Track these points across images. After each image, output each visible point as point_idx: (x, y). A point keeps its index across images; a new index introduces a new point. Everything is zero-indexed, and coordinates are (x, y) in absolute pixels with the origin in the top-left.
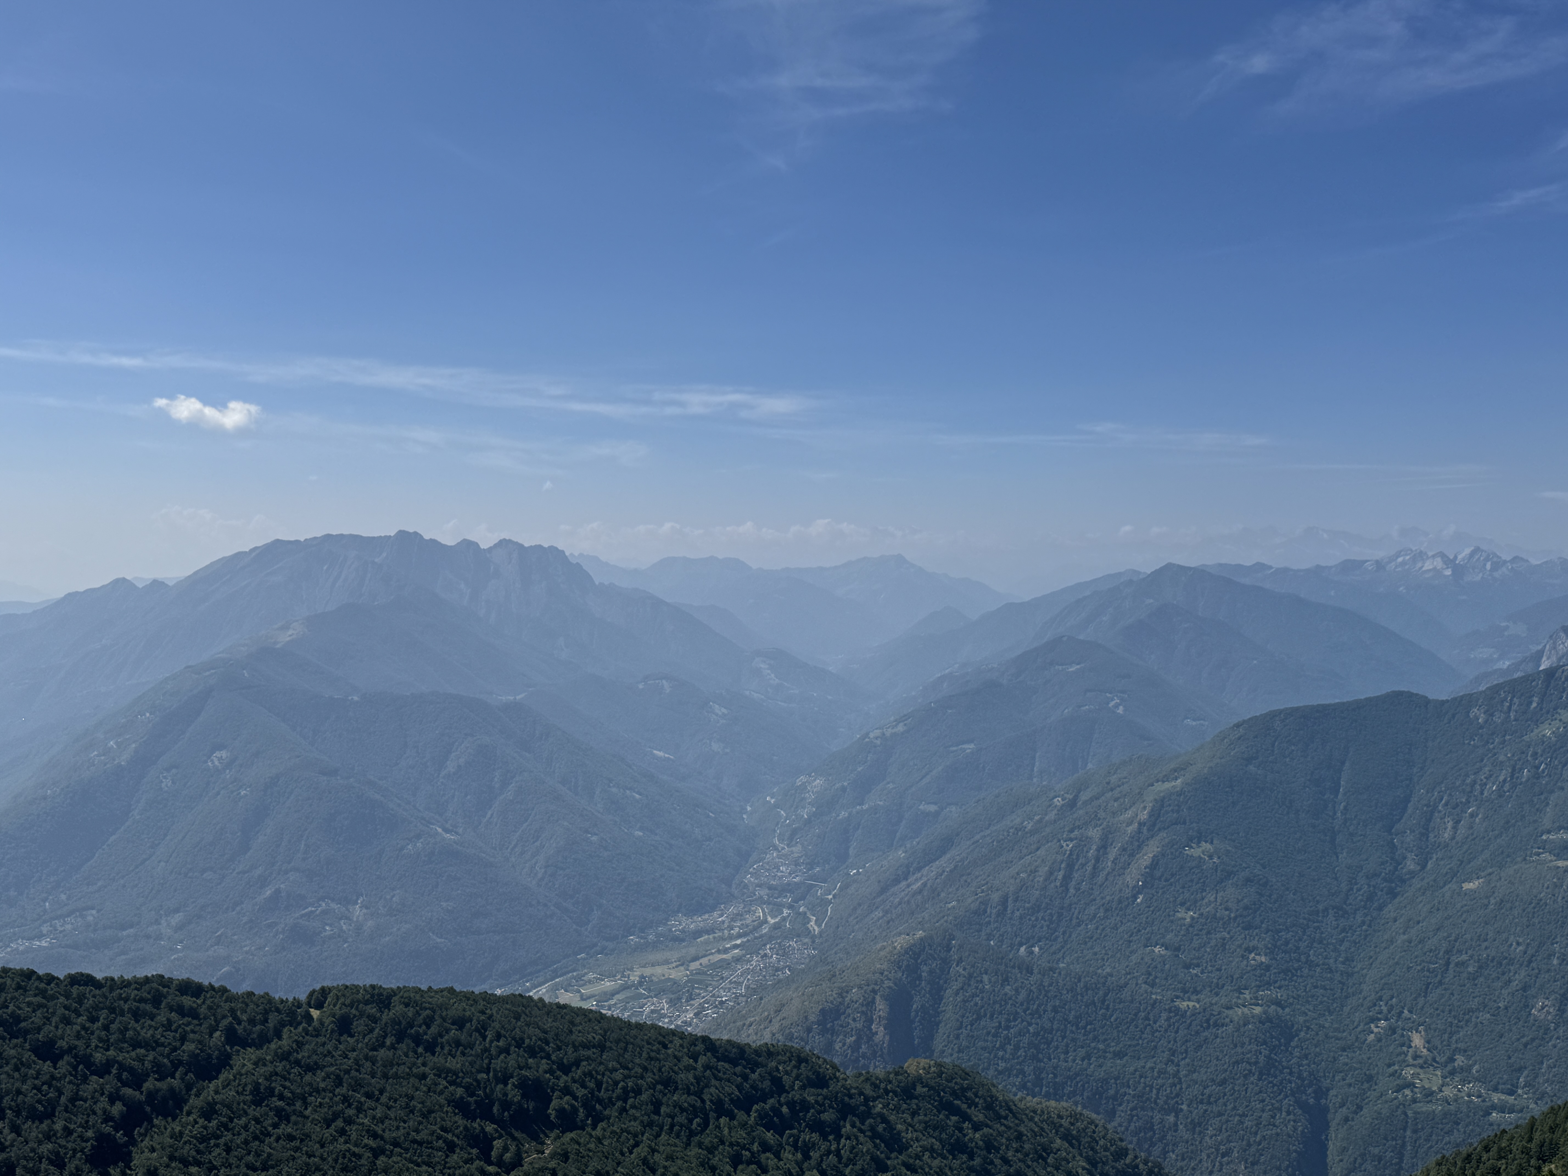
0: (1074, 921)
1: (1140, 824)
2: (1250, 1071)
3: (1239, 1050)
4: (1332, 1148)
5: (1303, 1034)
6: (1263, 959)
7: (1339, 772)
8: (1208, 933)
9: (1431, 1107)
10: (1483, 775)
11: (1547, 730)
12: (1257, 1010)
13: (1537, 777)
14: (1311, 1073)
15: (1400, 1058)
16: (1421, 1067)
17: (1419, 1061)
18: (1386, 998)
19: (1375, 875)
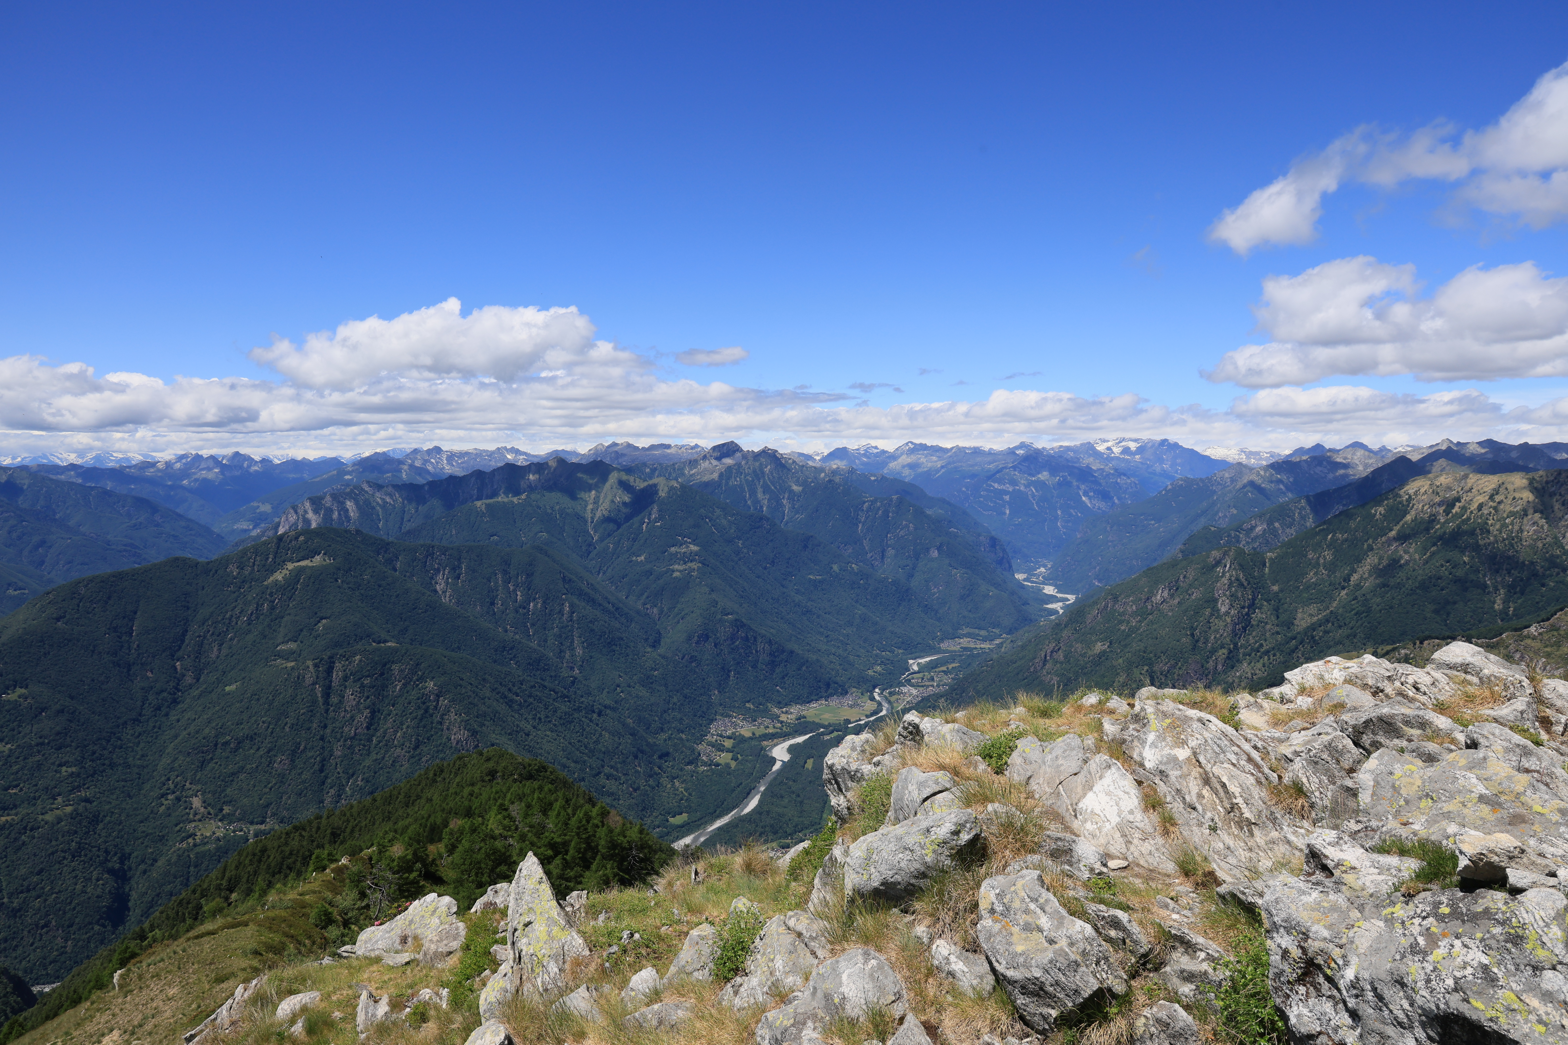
2: (64, 858)
4: (134, 895)
5: (108, 818)
6: (74, 769)
7: (132, 620)
8: (25, 759)
9: (207, 847)
10: (237, 611)
11: (279, 576)
12: (69, 809)
13: (273, 608)
14: (116, 846)
15: (184, 818)
16: (200, 820)
17: (198, 817)
18: (172, 777)
19: (162, 691)
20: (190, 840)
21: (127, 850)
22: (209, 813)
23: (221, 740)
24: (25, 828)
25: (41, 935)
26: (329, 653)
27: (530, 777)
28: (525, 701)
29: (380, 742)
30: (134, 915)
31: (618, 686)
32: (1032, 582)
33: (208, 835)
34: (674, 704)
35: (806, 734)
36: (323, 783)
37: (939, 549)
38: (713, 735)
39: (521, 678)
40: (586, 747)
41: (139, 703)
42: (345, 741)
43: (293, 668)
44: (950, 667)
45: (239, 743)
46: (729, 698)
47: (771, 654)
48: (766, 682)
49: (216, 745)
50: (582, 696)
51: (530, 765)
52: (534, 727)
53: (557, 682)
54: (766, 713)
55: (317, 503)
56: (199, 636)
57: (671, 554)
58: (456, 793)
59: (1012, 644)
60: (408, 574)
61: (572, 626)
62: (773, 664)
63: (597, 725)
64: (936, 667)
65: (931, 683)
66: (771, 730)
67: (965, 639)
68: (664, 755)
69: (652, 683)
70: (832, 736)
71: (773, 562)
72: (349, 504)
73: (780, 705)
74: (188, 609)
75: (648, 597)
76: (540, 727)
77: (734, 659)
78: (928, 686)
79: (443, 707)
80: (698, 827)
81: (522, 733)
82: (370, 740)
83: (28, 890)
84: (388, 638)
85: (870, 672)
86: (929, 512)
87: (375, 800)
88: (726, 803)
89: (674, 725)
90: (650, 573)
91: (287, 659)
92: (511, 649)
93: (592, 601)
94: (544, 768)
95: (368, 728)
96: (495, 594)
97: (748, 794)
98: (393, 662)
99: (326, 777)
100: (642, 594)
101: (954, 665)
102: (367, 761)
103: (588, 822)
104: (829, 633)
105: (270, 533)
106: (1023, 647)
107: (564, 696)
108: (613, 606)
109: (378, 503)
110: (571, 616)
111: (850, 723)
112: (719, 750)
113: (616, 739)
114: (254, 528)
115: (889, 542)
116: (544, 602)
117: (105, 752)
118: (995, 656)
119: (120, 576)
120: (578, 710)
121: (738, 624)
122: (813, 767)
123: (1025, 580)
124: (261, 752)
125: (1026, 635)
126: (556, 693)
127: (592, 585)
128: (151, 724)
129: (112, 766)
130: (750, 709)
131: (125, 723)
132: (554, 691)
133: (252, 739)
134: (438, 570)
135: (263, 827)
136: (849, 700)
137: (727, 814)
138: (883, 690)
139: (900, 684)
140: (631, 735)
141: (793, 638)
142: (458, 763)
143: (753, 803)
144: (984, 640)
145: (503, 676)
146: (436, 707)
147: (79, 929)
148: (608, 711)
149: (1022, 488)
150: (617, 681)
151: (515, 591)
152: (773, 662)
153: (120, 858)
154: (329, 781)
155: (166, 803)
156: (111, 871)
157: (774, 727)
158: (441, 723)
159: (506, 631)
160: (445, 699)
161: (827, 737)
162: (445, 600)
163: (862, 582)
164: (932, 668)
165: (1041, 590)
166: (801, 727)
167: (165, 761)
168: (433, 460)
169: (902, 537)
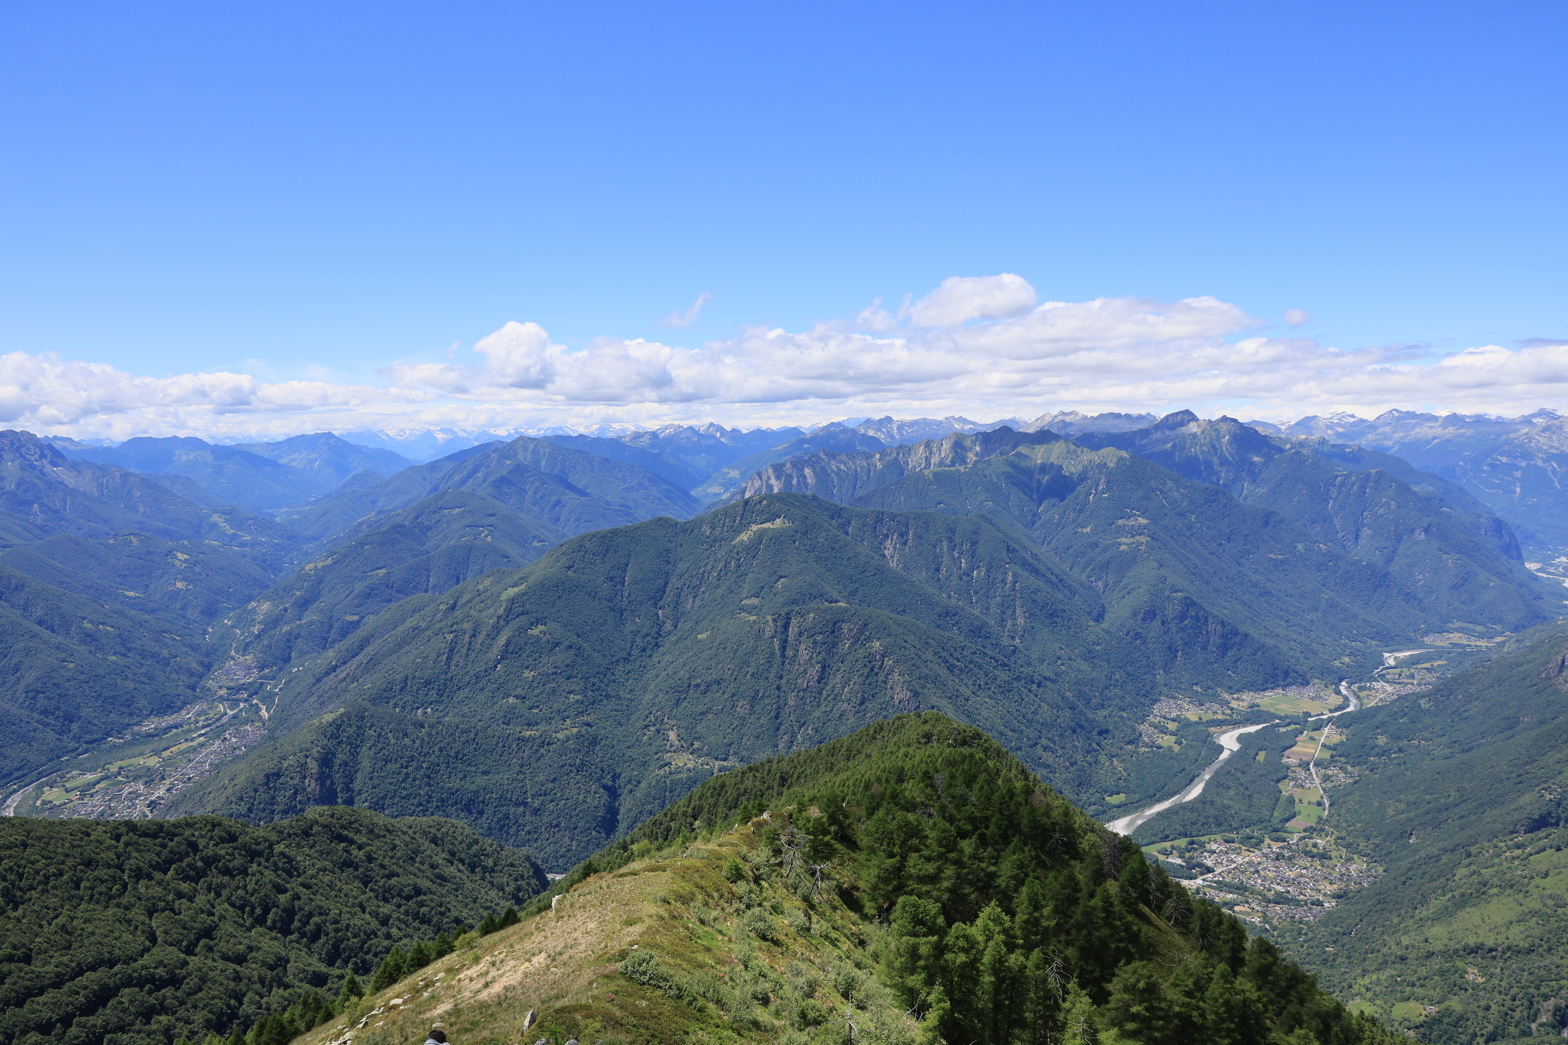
0: (455, 688)
1: (498, 617)
2: (571, 771)
3: (564, 757)
4: (622, 810)
5: (604, 741)
6: (579, 697)
7: (625, 571)
8: (544, 685)
9: (680, 776)
10: (709, 567)
11: (744, 537)
12: (575, 730)
13: (739, 566)
14: (609, 766)
15: (662, 748)
16: (675, 752)
17: (673, 748)
18: (654, 712)
19: (647, 635)
20: (667, 768)
21: (618, 771)
22: (682, 746)
23: (694, 683)
24: (543, 743)
25: (554, 833)
26: (786, 610)
27: (964, 743)
28: (966, 667)
29: (829, 695)
30: (622, 826)
31: (1059, 658)
32: (1549, 573)
33: (681, 765)
34: (1116, 680)
35: (1258, 724)
36: (778, 729)
37: (1426, 530)
38: (1156, 716)
39: (963, 644)
40: (1024, 717)
41: (629, 645)
42: (799, 692)
43: (755, 622)
44: (1435, 664)
45: (708, 686)
46: (1175, 678)
47: (1224, 636)
48: (1216, 665)
49: (689, 686)
50: (1022, 666)
51: (965, 731)
52: (974, 693)
53: (997, 650)
54: (1215, 697)
55: (778, 469)
56: (678, 589)
57: (1119, 527)
58: (892, 752)
59: (1517, 644)
60: (859, 539)
61: (1015, 596)
62: (1224, 648)
63: (1036, 696)
64: (1417, 663)
65: (1410, 681)
66: (1220, 717)
67: (1456, 634)
68: (1103, 732)
69: (1094, 658)
70: (1289, 728)
71: (1229, 538)
72: (807, 471)
73: (1230, 690)
74: (669, 563)
75: (1093, 570)
76: (979, 693)
77: (1181, 638)
78: (1406, 684)
79: (888, 667)
80: (1136, 809)
81: (962, 698)
82: (820, 693)
83: (545, 795)
84: (839, 598)
85: (1337, 663)
86: (1415, 488)
87: (820, 750)
88: (1166, 788)
89: (1115, 702)
90: (1096, 545)
91: (750, 613)
92: (954, 615)
93: (1035, 572)
94: (978, 736)
95: (819, 682)
96: (940, 560)
97: (1192, 781)
98: (843, 621)
99: (781, 724)
100: (1087, 567)
101: (1440, 663)
102: (817, 712)
103: (1011, 798)
104: (1290, 617)
105: (738, 497)
106: (1532, 649)
107: (1004, 665)
108: (1057, 577)
109: (833, 471)
110: (1014, 586)
111: (1311, 716)
112: (1162, 732)
113: (1055, 712)
114: (724, 492)
115: (1365, 521)
116: (987, 570)
117: (602, 685)
118: (1494, 657)
119: (615, 533)
120: (1018, 679)
121: (1189, 603)
122: (1265, 760)
123: (1538, 570)
124: (726, 696)
125: (1538, 634)
126: (996, 661)
127: (1036, 555)
128: (638, 663)
129: (607, 697)
130: (1197, 692)
131: (618, 661)
132: (994, 659)
133: (719, 683)
134: (886, 536)
135: (725, 763)
136: (1310, 691)
137: (1167, 799)
138: (1351, 684)
139: (1372, 679)
140: (1070, 708)
141: (1249, 621)
142: (897, 723)
143: (1196, 791)
144: (1481, 636)
145: (945, 641)
146: (881, 667)
147: (581, 832)
148: (1048, 683)
149: (1540, 463)
150: (1058, 654)
151: (959, 558)
152: (1225, 644)
153: (612, 777)
154: (783, 727)
155: (648, 733)
156: (605, 787)
157: (1224, 714)
158: (885, 683)
159: (950, 597)
160: (890, 659)
161: (1284, 730)
162: (893, 565)
163: (1330, 564)
164: (1413, 664)
165: (1560, 583)
166: (1254, 715)
167: (648, 697)
168: (884, 430)
169: (1381, 515)
